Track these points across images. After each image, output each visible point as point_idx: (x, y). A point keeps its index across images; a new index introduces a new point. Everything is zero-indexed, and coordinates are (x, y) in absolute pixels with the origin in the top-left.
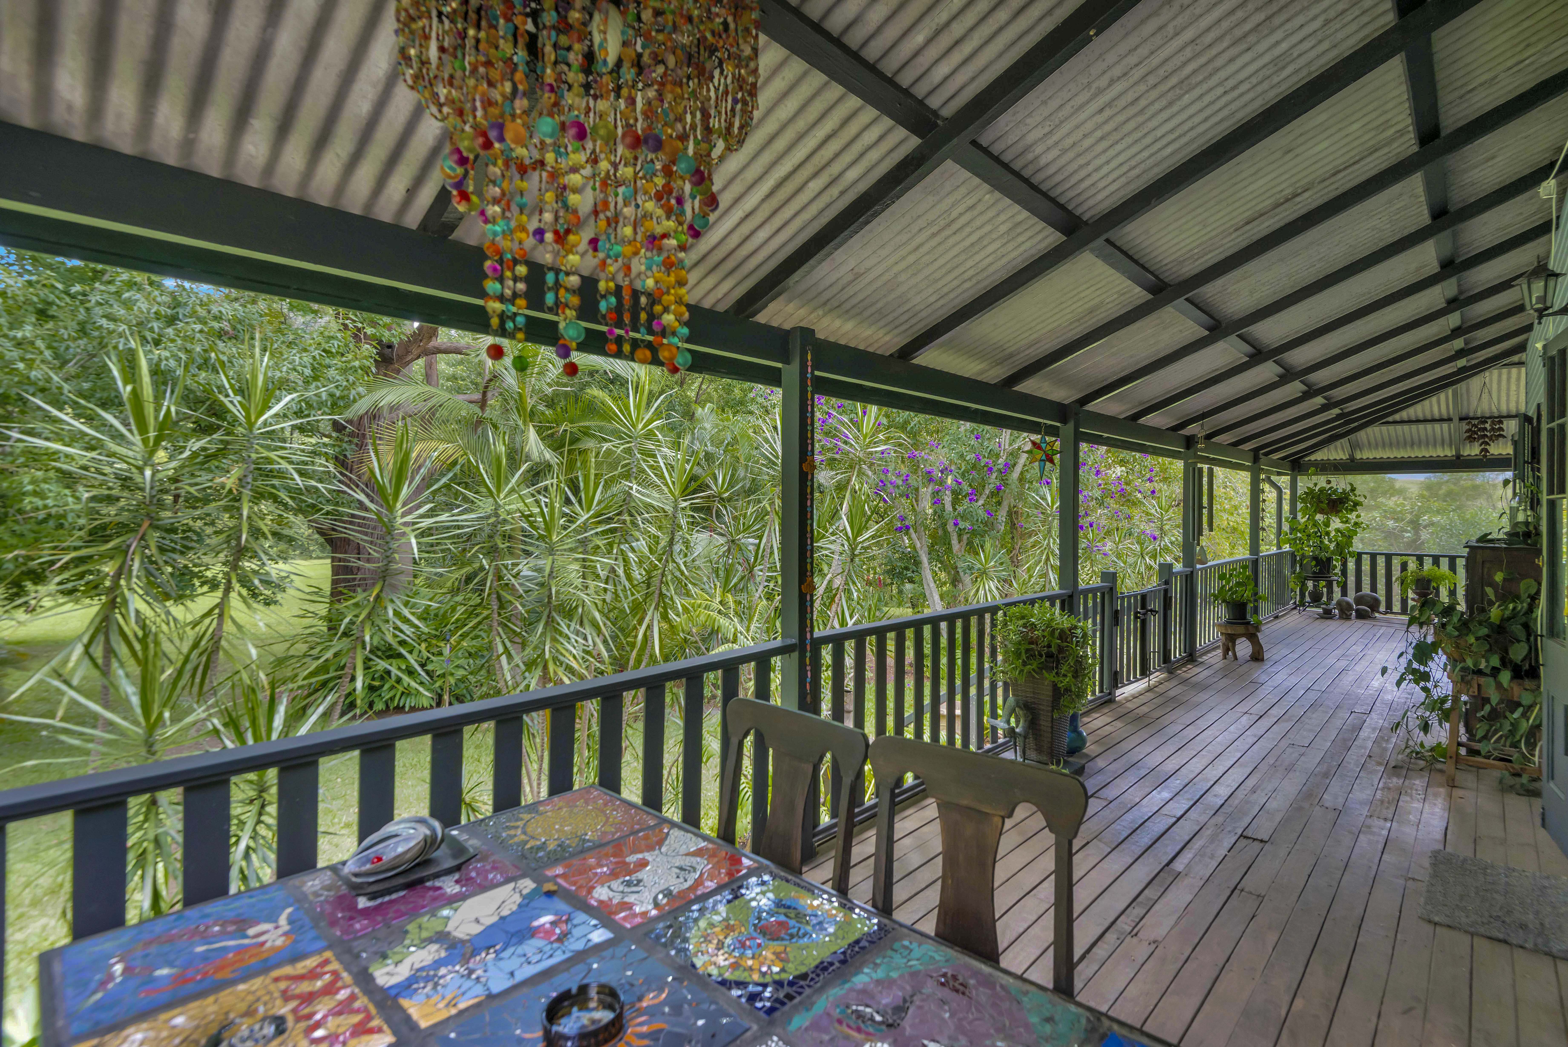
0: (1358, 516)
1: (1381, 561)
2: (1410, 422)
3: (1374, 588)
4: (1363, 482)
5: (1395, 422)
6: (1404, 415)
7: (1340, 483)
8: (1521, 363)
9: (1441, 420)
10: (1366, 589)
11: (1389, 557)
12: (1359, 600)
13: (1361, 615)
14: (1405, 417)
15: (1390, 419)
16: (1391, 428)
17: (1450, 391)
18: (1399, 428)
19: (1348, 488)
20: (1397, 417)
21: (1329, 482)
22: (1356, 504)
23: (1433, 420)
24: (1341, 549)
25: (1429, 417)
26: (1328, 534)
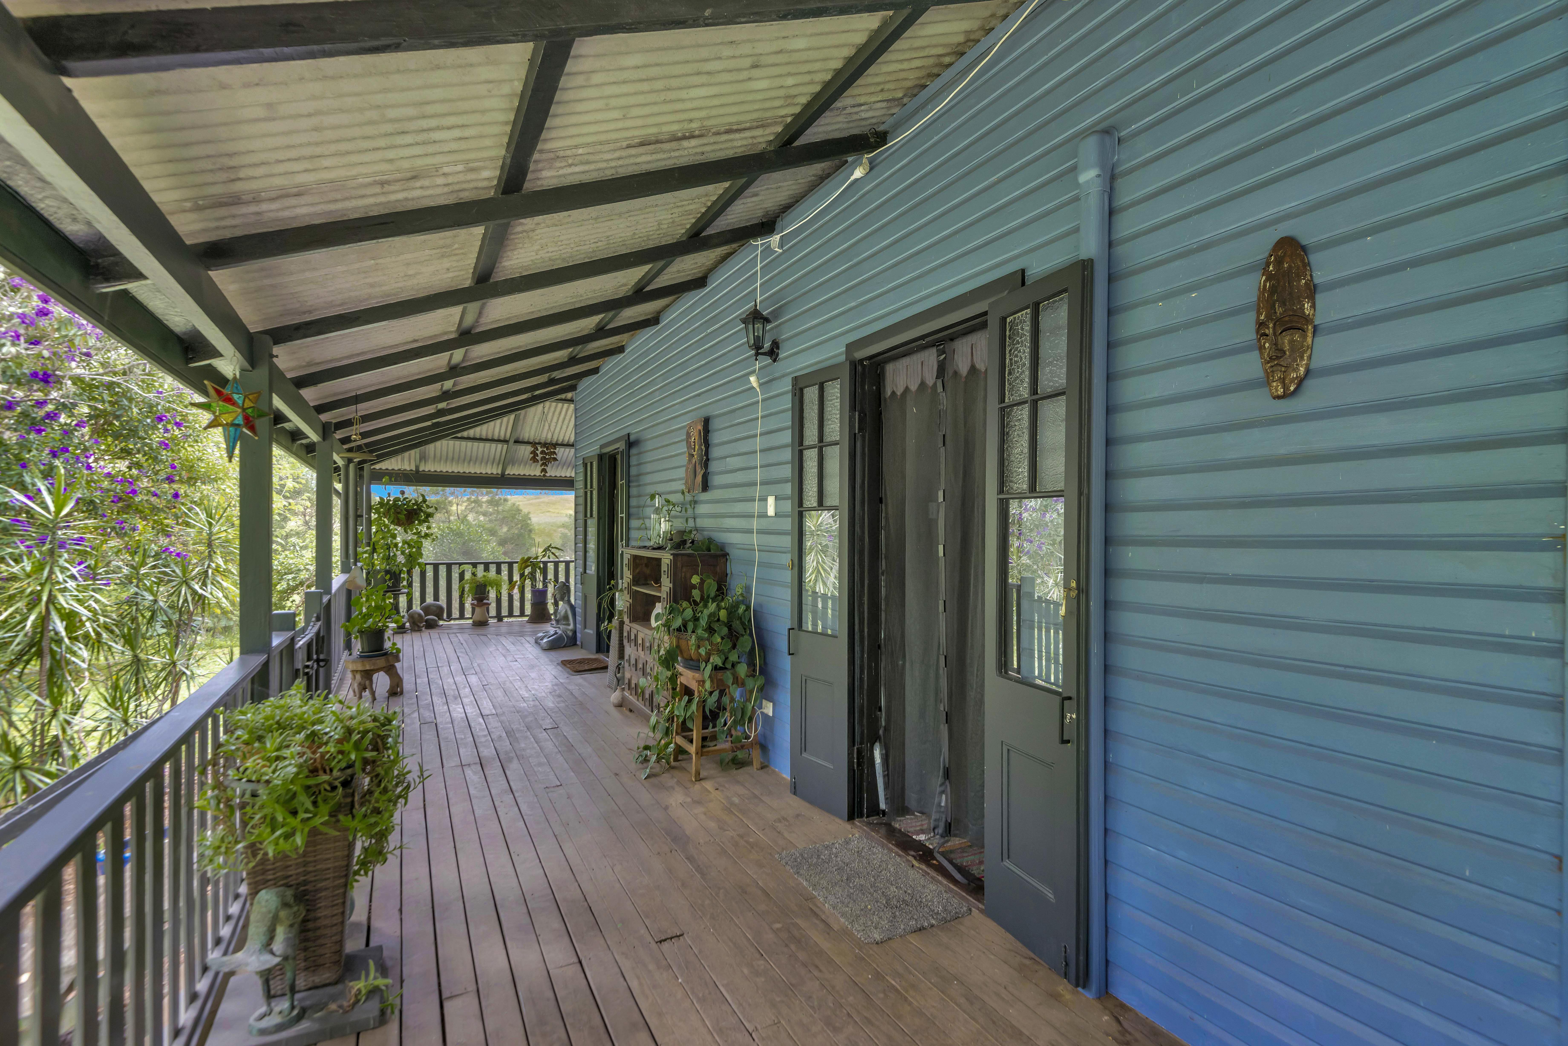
0: (429, 528)
1: (443, 570)
2: (474, 439)
3: (436, 597)
4: (432, 494)
5: (462, 438)
6: (471, 433)
7: (412, 493)
8: (571, 401)
9: (499, 441)
10: (430, 600)
11: (449, 566)
12: (427, 610)
13: (431, 625)
14: (472, 435)
15: (459, 435)
16: (457, 443)
17: (512, 417)
18: (464, 443)
19: (420, 499)
20: (465, 434)
21: (403, 493)
22: (429, 516)
23: (493, 440)
24: (412, 560)
25: (490, 437)
26: (396, 545)
